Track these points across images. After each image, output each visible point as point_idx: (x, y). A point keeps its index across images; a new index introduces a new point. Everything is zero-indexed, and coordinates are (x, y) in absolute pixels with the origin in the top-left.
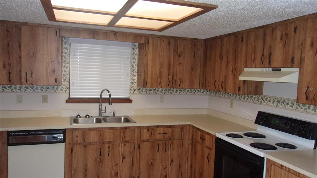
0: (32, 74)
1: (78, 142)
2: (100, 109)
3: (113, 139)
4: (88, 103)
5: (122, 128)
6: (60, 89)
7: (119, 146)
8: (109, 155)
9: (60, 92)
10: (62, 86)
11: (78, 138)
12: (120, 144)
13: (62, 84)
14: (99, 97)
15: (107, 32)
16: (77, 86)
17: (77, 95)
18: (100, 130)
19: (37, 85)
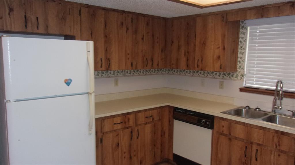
0: (202, 60)
1: (224, 133)
2: (275, 104)
3: (263, 143)
4: (264, 94)
5: (277, 132)
6: (235, 76)
7: (271, 154)
8: (256, 160)
9: (235, 79)
10: (237, 73)
11: (224, 128)
12: (272, 151)
13: (237, 71)
14: (274, 88)
15: (279, 5)
16: (253, 74)
17: (253, 84)
18: (248, 126)
19: (216, 72)
